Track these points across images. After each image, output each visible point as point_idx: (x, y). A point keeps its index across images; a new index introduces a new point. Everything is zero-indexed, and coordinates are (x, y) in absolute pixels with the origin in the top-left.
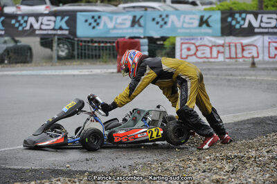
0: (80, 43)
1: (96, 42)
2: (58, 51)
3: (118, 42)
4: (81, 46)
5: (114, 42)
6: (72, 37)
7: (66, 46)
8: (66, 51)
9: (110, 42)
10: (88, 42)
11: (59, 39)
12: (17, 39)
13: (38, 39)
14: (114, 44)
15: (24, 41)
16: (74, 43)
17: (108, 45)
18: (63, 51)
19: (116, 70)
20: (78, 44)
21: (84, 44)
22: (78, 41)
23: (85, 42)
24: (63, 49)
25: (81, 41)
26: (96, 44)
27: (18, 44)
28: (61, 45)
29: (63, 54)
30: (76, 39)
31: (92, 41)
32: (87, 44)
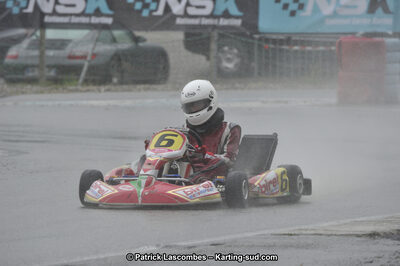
0: (264, 45)
1: (296, 43)
2: (219, 61)
3: (340, 43)
4: (267, 51)
5: (332, 44)
6: (248, 33)
7: (235, 51)
8: (237, 60)
9: (324, 44)
10: (281, 42)
11: (221, 36)
12: (138, 34)
13: (180, 36)
14: (333, 48)
15: (153, 38)
16: (253, 44)
17: (321, 48)
18: (229, 60)
19: (334, 100)
20: (260, 46)
21: (272, 46)
22: (260, 39)
23: (274, 41)
24: (229, 56)
25: (267, 40)
26: (296, 48)
27: (141, 44)
28: (226, 48)
29: (230, 66)
30: (257, 36)
31: (288, 40)
32: (278, 46)
